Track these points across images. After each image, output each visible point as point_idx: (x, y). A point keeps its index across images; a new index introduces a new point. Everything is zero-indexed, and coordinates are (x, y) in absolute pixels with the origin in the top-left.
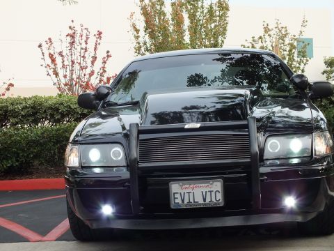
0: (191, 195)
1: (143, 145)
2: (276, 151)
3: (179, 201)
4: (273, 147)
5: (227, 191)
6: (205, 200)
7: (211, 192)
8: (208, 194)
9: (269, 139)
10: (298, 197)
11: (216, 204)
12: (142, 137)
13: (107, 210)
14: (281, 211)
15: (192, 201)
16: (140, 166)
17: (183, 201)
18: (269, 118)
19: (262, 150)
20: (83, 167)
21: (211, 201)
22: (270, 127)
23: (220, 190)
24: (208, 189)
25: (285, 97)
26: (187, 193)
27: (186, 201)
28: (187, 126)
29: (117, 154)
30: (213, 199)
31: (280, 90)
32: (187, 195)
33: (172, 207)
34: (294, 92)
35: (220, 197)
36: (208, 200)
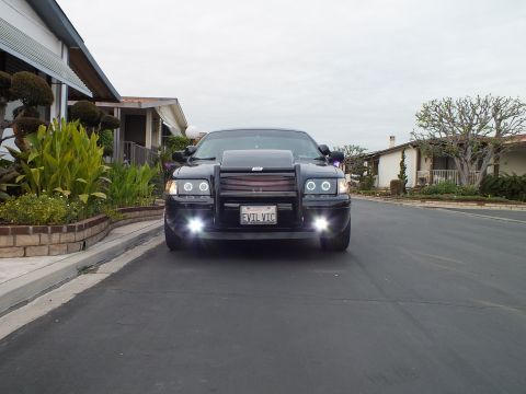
0: (255, 215)
1: (223, 182)
2: (313, 189)
3: (246, 219)
4: (311, 186)
5: (280, 213)
6: (264, 219)
7: (268, 214)
8: (266, 215)
9: (308, 181)
10: (329, 218)
11: (271, 222)
12: (223, 175)
13: (196, 226)
14: (313, 231)
15: (255, 219)
16: (222, 194)
17: (249, 219)
19: (304, 187)
20: (179, 195)
21: (268, 220)
23: (274, 213)
24: (266, 212)
27: (251, 219)
28: (254, 169)
29: (204, 187)
30: (270, 219)
32: (252, 215)
33: (242, 223)
35: (274, 217)
36: (266, 220)
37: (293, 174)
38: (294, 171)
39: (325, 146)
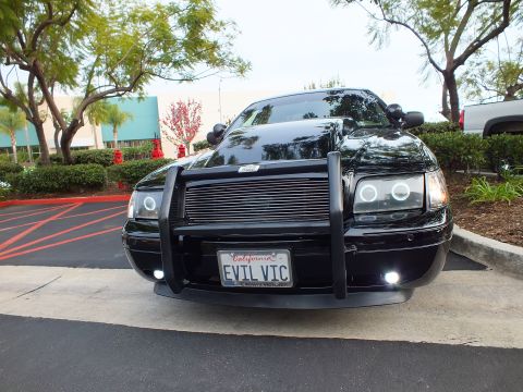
0: (247, 269)
2: (372, 200)
3: (231, 276)
4: (368, 194)
5: (297, 265)
6: (266, 277)
7: (274, 267)
8: (271, 270)
9: (361, 183)
11: (281, 284)
15: (248, 277)
17: (237, 277)
18: (363, 150)
19: (351, 200)
20: (137, 219)
21: (275, 279)
22: (364, 164)
23: (286, 265)
24: (269, 263)
25: (380, 127)
26: (241, 267)
27: (241, 278)
28: (242, 170)
30: (278, 277)
31: (376, 121)
32: (241, 269)
33: (223, 284)
34: (388, 123)
35: (286, 274)
36: (270, 278)
37: (325, 175)
38: (324, 168)
39: (395, 106)
